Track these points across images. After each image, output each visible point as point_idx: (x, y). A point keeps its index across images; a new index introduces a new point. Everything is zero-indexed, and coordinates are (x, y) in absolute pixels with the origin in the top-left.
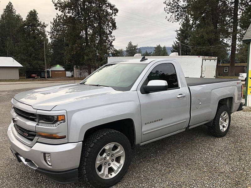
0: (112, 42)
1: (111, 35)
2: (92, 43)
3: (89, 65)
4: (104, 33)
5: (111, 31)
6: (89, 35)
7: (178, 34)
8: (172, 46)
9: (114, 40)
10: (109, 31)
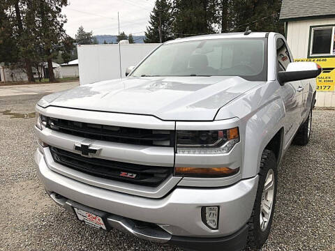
0: (62, 24)
1: (61, 13)
2: (30, 26)
3: (28, 61)
4: (49, 10)
5: (59, 7)
6: (23, 13)
7: (152, 17)
8: (144, 35)
9: (65, 22)
10: (57, 7)
